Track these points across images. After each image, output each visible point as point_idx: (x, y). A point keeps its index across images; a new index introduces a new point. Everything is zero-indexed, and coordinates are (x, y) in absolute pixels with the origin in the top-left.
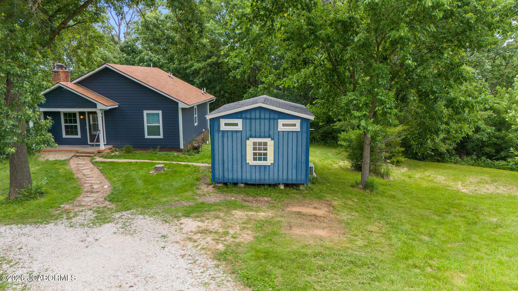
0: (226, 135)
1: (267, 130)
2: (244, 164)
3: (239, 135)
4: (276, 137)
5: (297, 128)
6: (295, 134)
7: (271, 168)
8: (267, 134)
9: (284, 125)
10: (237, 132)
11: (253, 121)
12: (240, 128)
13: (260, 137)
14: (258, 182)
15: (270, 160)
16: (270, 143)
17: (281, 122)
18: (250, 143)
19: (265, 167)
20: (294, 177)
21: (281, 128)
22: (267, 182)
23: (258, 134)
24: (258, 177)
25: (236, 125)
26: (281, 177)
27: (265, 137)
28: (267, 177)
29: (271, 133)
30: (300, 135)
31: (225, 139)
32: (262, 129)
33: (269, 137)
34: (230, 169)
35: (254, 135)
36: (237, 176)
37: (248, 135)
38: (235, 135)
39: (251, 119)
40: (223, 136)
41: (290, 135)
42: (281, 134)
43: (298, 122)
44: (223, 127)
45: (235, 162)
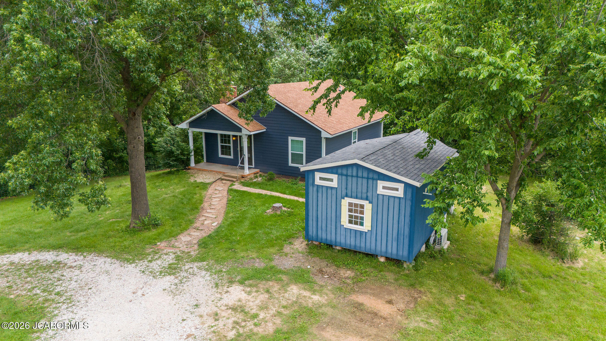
0: (320, 190)
1: (364, 191)
2: (338, 225)
3: (334, 192)
4: (375, 200)
5: (400, 193)
6: (397, 201)
7: (368, 235)
8: (364, 196)
9: (384, 188)
10: (332, 188)
11: (350, 179)
12: (334, 184)
13: (357, 198)
14: (352, 248)
15: (367, 226)
16: (368, 207)
17: (381, 184)
18: (345, 203)
19: (361, 233)
20: (395, 251)
21: (380, 191)
22: (363, 250)
23: (354, 194)
24: (353, 243)
25: (331, 180)
26: (379, 248)
27: (362, 199)
28: (363, 245)
29: (370, 194)
30: (403, 202)
31: (320, 195)
32: (359, 189)
33: (367, 199)
34: (324, 228)
35: (349, 194)
36: (331, 237)
37: (344, 193)
38: (329, 191)
39: (347, 176)
40: (318, 191)
41: (392, 200)
42: (381, 198)
43: (401, 187)
44: (318, 182)
45: (329, 222)
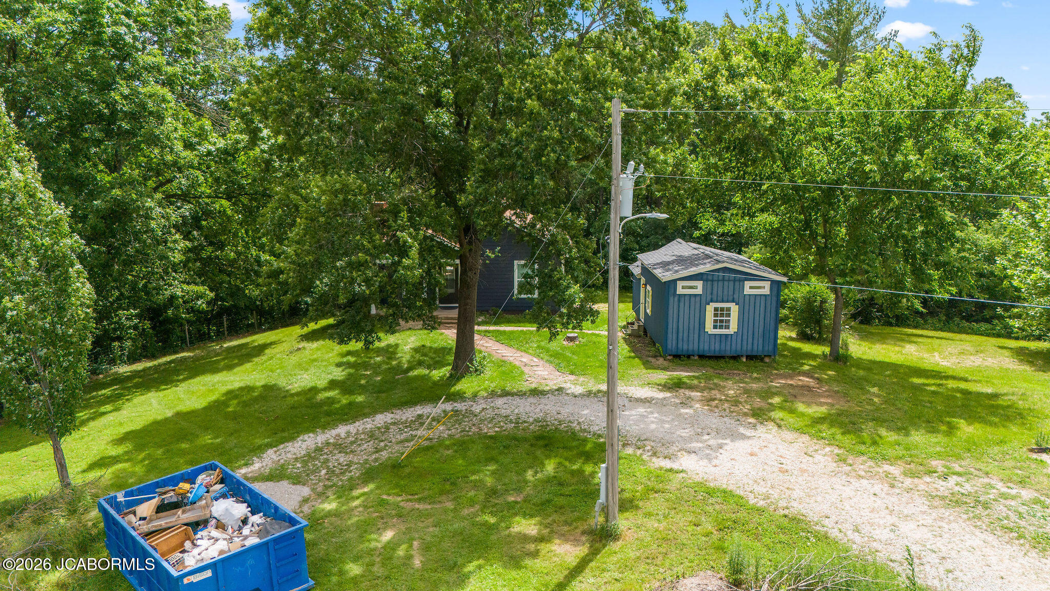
0: (682, 299)
1: (731, 293)
2: (702, 333)
3: (698, 299)
4: (741, 300)
5: (766, 291)
6: (763, 298)
7: (734, 338)
8: (731, 298)
9: (751, 288)
10: (695, 295)
11: (715, 284)
12: (699, 291)
13: (723, 301)
14: (717, 354)
15: (733, 328)
16: (734, 309)
17: (748, 284)
18: (710, 309)
19: (727, 335)
20: (760, 348)
21: (747, 291)
22: (728, 354)
23: (720, 299)
24: (717, 348)
25: (695, 287)
26: (745, 348)
27: (728, 301)
28: (728, 348)
29: (736, 296)
30: (769, 299)
31: (682, 305)
32: (726, 293)
33: (733, 301)
34: (685, 339)
35: (715, 299)
36: (693, 346)
37: (709, 298)
38: (693, 299)
39: (712, 281)
40: (679, 301)
41: (758, 298)
42: (747, 297)
43: (767, 285)
44: (680, 291)
45: (691, 331)
